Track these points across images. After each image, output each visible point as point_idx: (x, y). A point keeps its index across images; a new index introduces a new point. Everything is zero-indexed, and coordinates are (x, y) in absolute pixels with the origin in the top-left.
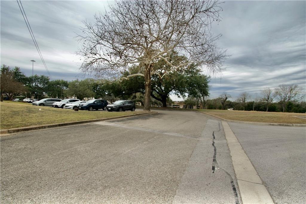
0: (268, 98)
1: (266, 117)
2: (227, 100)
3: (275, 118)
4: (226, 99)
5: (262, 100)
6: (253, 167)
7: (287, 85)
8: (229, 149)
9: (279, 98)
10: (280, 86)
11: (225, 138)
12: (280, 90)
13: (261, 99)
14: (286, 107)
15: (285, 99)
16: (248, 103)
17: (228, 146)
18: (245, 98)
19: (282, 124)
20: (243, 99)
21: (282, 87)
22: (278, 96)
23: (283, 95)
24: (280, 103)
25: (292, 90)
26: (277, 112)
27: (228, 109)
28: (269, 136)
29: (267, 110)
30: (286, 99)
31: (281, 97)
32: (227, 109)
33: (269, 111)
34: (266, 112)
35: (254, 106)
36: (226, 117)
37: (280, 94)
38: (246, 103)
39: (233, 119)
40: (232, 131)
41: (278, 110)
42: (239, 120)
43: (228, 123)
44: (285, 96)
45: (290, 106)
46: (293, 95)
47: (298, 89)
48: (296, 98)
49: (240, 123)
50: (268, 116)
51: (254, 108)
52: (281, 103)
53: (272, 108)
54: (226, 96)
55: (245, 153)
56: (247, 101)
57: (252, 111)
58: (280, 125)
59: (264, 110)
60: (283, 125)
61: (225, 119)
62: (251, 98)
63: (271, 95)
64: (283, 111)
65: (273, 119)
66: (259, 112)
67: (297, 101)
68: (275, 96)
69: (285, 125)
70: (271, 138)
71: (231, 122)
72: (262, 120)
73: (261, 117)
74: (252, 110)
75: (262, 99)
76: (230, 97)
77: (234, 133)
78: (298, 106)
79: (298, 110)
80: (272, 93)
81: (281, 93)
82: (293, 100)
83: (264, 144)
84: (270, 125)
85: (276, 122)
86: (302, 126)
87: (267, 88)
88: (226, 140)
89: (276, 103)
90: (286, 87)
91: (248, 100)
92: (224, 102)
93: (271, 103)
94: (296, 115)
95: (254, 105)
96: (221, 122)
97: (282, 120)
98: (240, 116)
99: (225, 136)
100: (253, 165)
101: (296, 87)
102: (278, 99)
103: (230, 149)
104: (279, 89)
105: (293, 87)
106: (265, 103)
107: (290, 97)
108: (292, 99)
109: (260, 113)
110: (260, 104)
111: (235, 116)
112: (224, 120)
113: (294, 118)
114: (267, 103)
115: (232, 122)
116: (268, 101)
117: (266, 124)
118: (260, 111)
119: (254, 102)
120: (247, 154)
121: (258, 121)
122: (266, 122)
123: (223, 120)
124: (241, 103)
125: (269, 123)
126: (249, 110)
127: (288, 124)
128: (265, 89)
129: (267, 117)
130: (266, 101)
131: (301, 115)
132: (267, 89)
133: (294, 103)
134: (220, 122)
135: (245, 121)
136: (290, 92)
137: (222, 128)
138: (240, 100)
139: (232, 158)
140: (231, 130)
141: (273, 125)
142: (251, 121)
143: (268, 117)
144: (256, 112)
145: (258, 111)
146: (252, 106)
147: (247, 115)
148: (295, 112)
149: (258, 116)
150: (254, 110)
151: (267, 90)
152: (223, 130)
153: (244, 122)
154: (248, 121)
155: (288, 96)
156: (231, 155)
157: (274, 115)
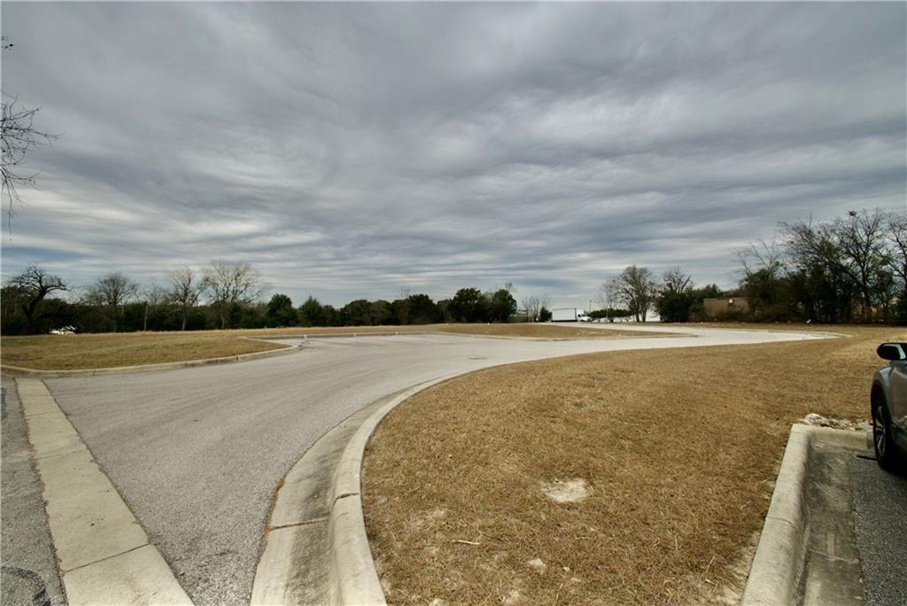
0: (186, 295)
1: (176, 345)
2: (47, 297)
3: (199, 345)
4: (44, 291)
5: (170, 298)
6: (124, 506)
7: (230, 263)
8: (39, 480)
9: (213, 293)
10: (213, 263)
11: (28, 442)
12: (214, 274)
13: (166, 294)
14: (228, 316)
15: (226, 295)
16: (126, 307)
17: (37, 468)
18: (116, 293)
19: (214, 359)
20: (112, 294)
21: (218, 267)
22: (210, 288)
23: (221, 286)
24: (215, 307)
25: (239, 275)
26: (207, 329)
27: (55, 332)
28: (178, 399)
29: (184, 327)
30: (228, 296)
31: (217, 291)
32: (47, 332)
33: (188, 328)
34: (179, 332)
35: (146, 317)
36: (39, 361)
37: (215, 285)
38: (120, 307)
39: (67, 365)
40: (58, 409)
41: (212, 324)
42: (91, 365)
43: (47, 381)
44: (226, 289)
45: (235, 314)
46: (242, 288)
47: (252, 273)
48: (248, 295)
49: (94, 375)
50: (181, 343)
51: (148, 322)
52: (217, 306)
53: (197, 320)
54: (40, 282)
55: (101, 470)
56: (123, 301)
57: (139, 333)
58: (209, 363)
59: (176, 326)
60: (216, 362)
61: (33, 371)
62: (137, 293)
63: (193, 285)
64: (223, 326)
65: (193, 350)
66: (160, 333)
67: (250, 302)
68: (202, 288)
69: (222, 361)
70: (184, 403)
71: (60, 377)
72: (165, 355)
73: (163, 346)
74: (142, 329)
75: (171, 295)
76: (60, 286)
77: (66, 414)
78: (252, 312)
79: (253, 322)
80: (195, 279)
81: (218, 282)
82: (242, 299)
83: (163, 423)
84: (187, 366)
85: (200, 358)
86: (255, 358)
87: (182, 265)
88: (30, 447)
89: (205, 307)
90: (226, 268)
91: (127, 299)
92: (33, 305)
93: (194, 305)
94: (245, 335)
95: (146, 313)
96: (13, 384)
97: (215, 350)
98: (96, 351)
99: (26, 435)
100: (124, 500)
101: (247, 268)
102: (211, 296)
103: (44, 479)
104: (212, 272)
105: (242, 268)
106: (177, 306)
107: (235, 292)
108: (241, 297)
109: (163, 335)
110: (164, 311)
111: (76, 353)
112: (28, 373)
113: (240, 341)
114: (181, 306)
115: (62, 376)
116: (184, 301)
117: (176, 365)
118: (163, 331)
119: (146, 303)
120: (106, 474)
121: (154, 361)
122: (174, 361)
123: (24, 374)
124: (102, 306)
125: (184, 362)
126: (131, 331)
127: (228, 358)
128: (177, 268)
129: (179, 345)
130: (181, 300)
131: (255, 334)
132: (182, 267)
133: (244, 306)
134: (9, 385)
135: (112, 366)
136: (236, 279)
137: (17, 403)
138: (99, 299)
139: (47, 508)
140: (56, 405)
141: (193, 365)
142: (132, 364)
143: (183, 345)
144: (150, 335)
145: (158, 330)
146: (140, 316)
147: (121, 347)
148: (244, 328)
149: (153, 347)
150: (147, 330)
151: (182, 271)
152: (22, 413)
153: (107, 369)
154: (122, 365)
155: (231, 288)
156: (45, 498)
157: (196, 339)
